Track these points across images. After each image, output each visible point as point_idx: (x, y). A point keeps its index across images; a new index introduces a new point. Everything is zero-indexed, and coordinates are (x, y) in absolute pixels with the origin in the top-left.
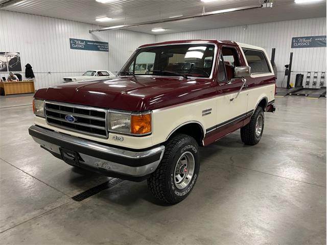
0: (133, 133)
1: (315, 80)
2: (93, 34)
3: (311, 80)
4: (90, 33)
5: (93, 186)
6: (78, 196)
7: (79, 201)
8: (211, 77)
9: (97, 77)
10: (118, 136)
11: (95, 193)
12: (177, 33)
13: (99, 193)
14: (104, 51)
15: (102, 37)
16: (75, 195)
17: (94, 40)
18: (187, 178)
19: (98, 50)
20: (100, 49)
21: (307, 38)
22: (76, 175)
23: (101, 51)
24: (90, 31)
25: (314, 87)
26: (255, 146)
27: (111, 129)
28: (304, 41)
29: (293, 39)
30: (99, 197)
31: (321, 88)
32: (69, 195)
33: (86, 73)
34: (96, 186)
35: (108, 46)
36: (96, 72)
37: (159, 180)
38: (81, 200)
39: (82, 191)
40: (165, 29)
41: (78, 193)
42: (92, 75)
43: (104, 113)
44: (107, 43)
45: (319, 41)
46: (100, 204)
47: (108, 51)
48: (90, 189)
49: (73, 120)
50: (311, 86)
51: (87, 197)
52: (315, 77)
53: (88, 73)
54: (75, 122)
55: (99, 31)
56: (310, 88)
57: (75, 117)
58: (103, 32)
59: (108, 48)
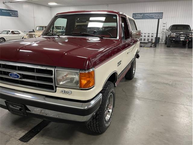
0: (81, 87)
1: (145, 38)
2: (6, 5)
3: (146, 38)
4: (3, 3)
5: (34, 126)
6: (23, 136)
7: (26, 142)
8: (118, 38)
9: (11, 35)
10: (66, 90)
11: (38, 132)
12: (65, 6)
13: (41, 131)
14: (15, 16)
15: (13, 7)
16: (21, 136)
17: (7, 9)
18: (109, 112)
19: (10, 15)
20: (12, 15)
21: (141, 14)
22: (16, 117)
23: (12, 16)
24: (3, 2)
25: (144, 42)
26: (132, 80)
27: (58, 84)
28: (139, 15)
29: (133, 14)
30: (43, 135)
31: (148, 42)
32: (16, 137)
33: (2, 32)
34: (37, 125)
35: (17, 13)
36: (10, 31)
37: (96, 119)
38: (28, 141)
39: (26, 132)
40: (58, 3)
41: (23, 134)
42: (7, 33)
43: (52, 71)
44: (17, 11)
45: (147, 16)
46: (45, 142)
47: (18, 17)
48: (33, 129)
49: (18, 77)
50: (146, 41)
51: (32, 137)
52: (145, 36)
53: (4, 32)
54: (20, 78)
55: (11, 2)
56: (142, 42)
57: (20, 74)
58: (13, 3)
59: (18, 15)
